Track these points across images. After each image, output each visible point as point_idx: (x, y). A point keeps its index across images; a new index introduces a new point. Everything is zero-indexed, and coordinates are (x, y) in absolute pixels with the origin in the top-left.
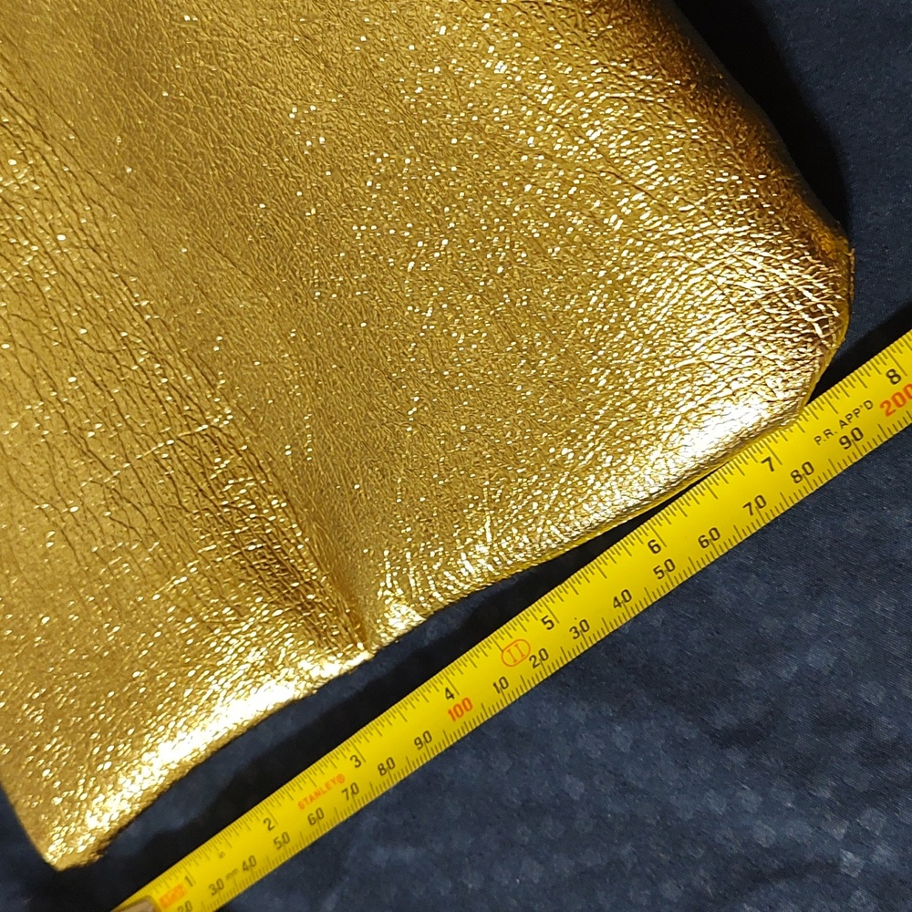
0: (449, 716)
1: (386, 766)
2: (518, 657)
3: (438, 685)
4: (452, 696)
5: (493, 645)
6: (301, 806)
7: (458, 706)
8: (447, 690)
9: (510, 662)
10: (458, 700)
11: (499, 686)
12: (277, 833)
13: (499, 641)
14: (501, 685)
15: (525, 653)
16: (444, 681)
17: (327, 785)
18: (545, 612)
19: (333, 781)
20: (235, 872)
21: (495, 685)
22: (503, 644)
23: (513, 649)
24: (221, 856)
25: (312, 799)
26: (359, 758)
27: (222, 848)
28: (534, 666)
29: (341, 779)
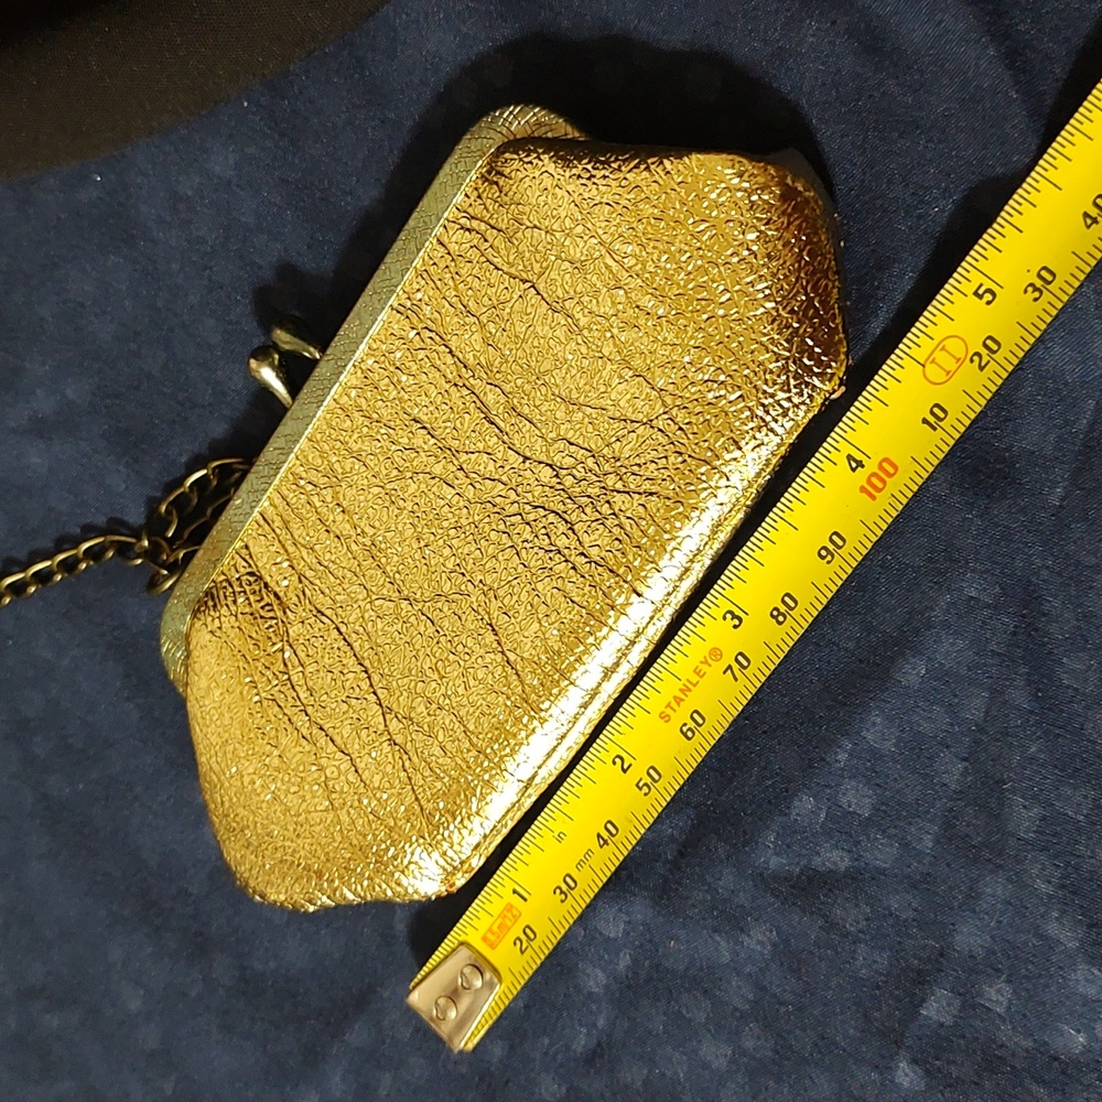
0: (864, 495)
1: (783, 609)
2: (951, 365)
3: (834, 455)
4: (860, 464)
5: (906, 361)
6: (664, 717)
7: (874, 475)
8: (849, 457)
9: (939, 376)
10: (871, 466)
11: (932, 419)
12: (638, 772)
13: (914, 352)
14: (937, 415)
15: (961, 355)
16: (842, 445)
17: (697, 672)
18: (976, 278)
19: (706, 662)
20: (589, 852)
21: (925, 421)
22: (920, 355)
23: (939, 356)
24: (560, 837)
25: (678, 700)
26: (738, 612)
27: (557, 827)
28: (982, 368)
29: (716, 653)
